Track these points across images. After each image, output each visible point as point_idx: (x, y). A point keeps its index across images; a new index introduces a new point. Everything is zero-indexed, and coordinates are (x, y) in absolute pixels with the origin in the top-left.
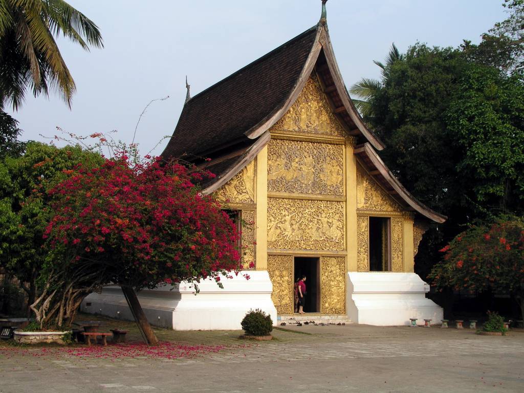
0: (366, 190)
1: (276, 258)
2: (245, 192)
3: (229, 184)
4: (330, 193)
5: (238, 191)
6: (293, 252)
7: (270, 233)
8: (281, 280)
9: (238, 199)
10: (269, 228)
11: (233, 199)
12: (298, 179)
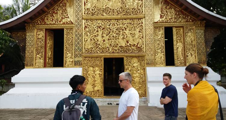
0: (162, 9)
1: (90, 59)
2: (67, 17)
3: (56, 13)
4: (133, 13)
5: (62, 16)
6: (103, 54)
7: (86, 43)
8: (94, 73)
9: (62, 22)
10: (86, 40)
11: (58, 22)
12: (107, 6)
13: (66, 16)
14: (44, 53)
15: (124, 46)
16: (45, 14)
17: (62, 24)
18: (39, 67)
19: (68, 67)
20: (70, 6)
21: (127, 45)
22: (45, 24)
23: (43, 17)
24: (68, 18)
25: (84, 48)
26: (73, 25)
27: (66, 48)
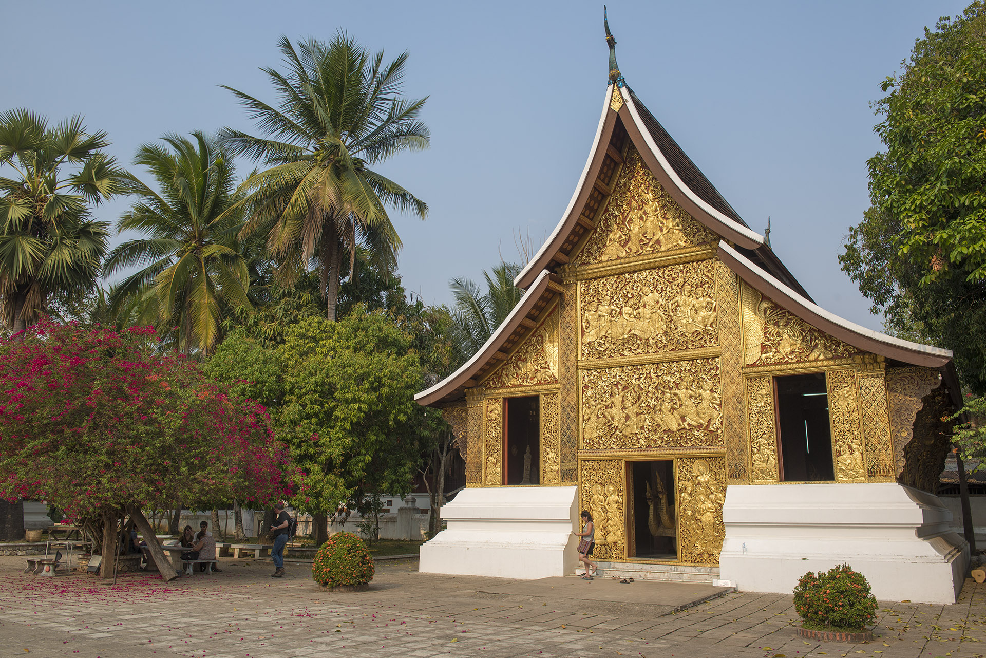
0: (765, 328)
1: (595, 464)
2: (546, 368)
3: (523, 361)
4: (693, 345)
5: (536, 367)
6: (624, 453)
7: (588, 426)
8: (605, 500)
9: (535, 379)
10: (586, 417)
11: (529, 381)
12: (633, 332)
13: (545, 366)
14: (501, 452)
15: (675, 430)
16: (503, 364)
17: (536, 384)
18: (493, 485)
19: (550, 484)
20: (552, 341)
21: (682, 427)
22: (504, 386)
23: (498, 370)
24: (547, 370)
25: (581, 438)
26: (557, 386)
27: (544, 441)
